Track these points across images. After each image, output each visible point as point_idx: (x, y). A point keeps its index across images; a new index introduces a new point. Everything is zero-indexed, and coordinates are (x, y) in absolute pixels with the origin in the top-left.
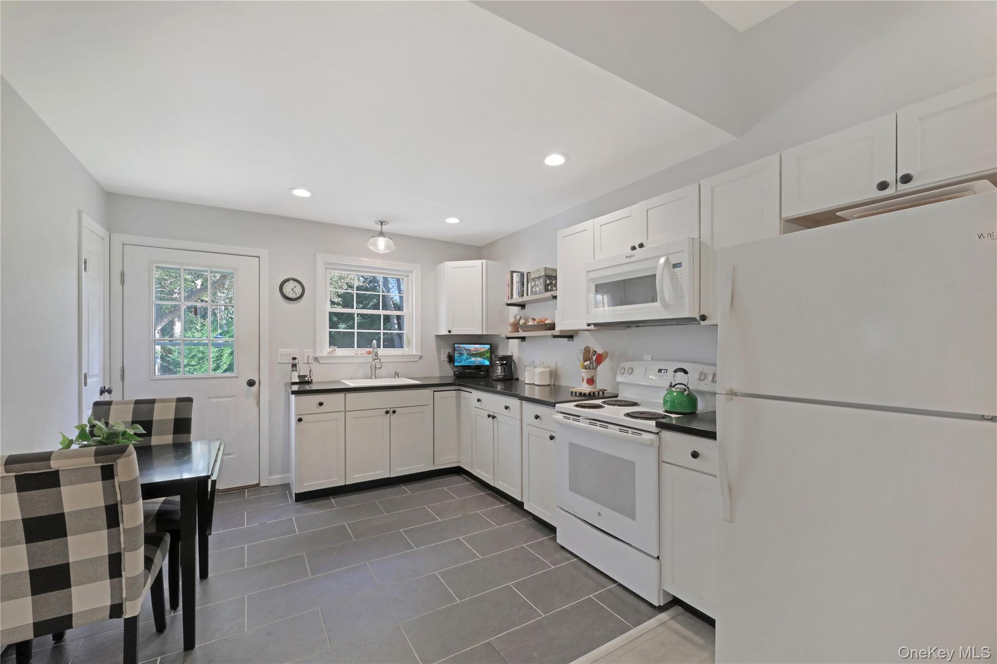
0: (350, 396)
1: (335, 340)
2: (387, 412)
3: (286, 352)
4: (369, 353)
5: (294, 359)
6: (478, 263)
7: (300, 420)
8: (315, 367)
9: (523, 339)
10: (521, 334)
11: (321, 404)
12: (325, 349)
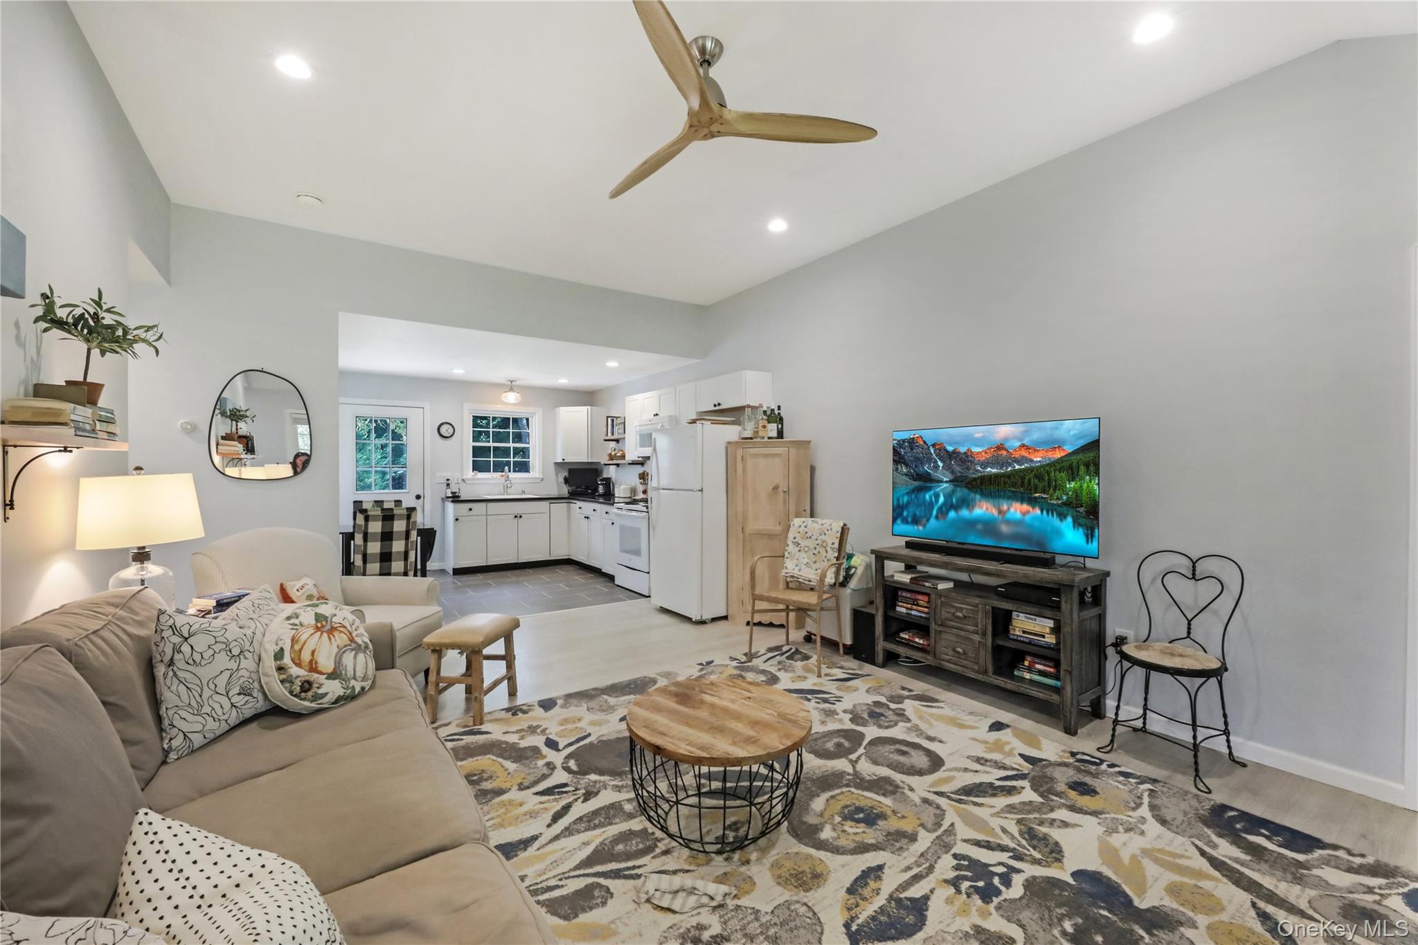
0: (490, 505)
1: (477, 467)
2: (516, 517)
3: (442, 475)
4: (502, 476)
5: (448, 480)
6: (584, 409)
7: (457, 520)
8: (462, 486)
9: (618, 465)
10: (614, 462)
11: (471, 509)
12: (470, 473)
